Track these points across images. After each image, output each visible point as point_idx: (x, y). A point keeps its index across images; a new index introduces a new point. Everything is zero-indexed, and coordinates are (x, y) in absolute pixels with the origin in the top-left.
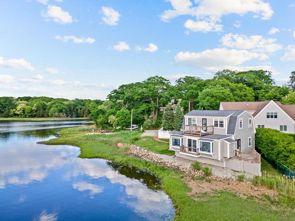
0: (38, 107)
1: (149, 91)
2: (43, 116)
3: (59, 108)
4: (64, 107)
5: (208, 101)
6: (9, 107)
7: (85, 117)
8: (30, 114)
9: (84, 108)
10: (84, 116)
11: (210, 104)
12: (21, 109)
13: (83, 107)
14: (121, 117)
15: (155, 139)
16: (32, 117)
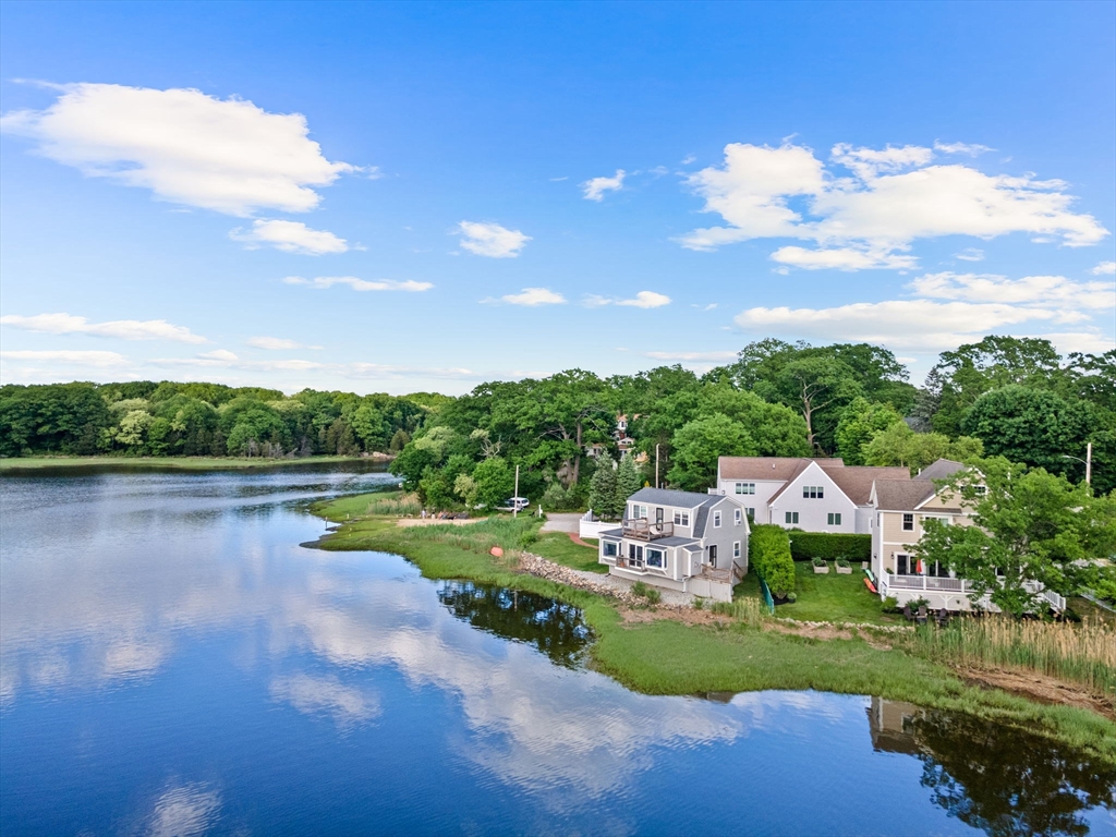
0: (189, 420)
1: (558, 409)
2: (206, 452)
3: (258, 424)
4: (274, 421)
5: (693, 452)
6: (95, 420)
7: (343, 453)
8: (164, 445)
9: (337, 422)
10: (339, 451)
11: (696, 460)
12: (134, 429)
13: (332, 419)
14: (486, 480)
15: (572, 538)
16: (170, 454)
